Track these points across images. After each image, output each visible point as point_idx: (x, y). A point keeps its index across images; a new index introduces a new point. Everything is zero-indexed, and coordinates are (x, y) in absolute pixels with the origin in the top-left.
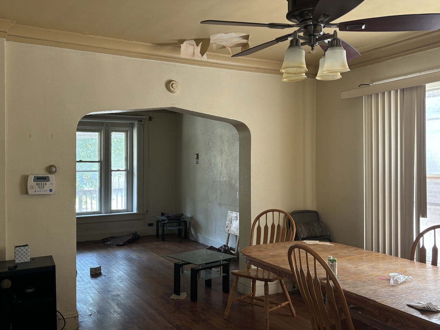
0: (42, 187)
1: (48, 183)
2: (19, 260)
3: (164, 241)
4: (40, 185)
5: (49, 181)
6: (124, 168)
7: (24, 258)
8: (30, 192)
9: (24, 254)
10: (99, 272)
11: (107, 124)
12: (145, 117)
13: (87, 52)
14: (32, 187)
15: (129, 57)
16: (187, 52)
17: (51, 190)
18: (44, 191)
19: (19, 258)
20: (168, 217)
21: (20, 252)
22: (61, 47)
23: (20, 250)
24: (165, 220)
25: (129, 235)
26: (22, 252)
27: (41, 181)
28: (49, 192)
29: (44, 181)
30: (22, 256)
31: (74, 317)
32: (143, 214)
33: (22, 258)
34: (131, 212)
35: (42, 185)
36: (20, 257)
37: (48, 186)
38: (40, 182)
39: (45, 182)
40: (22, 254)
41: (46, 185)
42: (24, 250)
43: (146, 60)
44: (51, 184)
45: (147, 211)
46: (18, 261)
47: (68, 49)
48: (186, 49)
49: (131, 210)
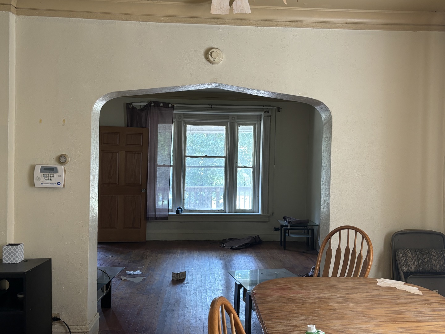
0: (50, 179)
1: (55, 175)
2: (7, 261)
3: (285, 249)
4: (47, 177)
5: (57, 172)
6: (251, 165)
7: (12, 259)
8: (37, 184)
9: (12, 254)
10: (183, 278)
11: (233, 117)
12: (271, 108)
13: (106, 20)
14: (39, 179)
15: (157, 23)
16: (222, 7)
17: (59, 183)
18: (52, 184)
19: (7, 259)
20: (289, 222)
21: (7, 252)
22: (75, 17)
23: (8, 249)
24: (287, 226)
25: (248, 239)
26: (10, 252)
27: (49, 173)
28: (57, 186)
29: (51, 172)
30: (10, 256)
31: (83, 332)
32: (268, 217)
33: (10, 259)
34: (256, 213)
35: (49, 177)
36: (7, 257)
37: (56, 178)
38: (47, 174)
39: (52, 174)
40: (9, 254)
41: (53, 177)
42: (12, 250)
43: (180, 24)
44: (60, 176)
45: (273, 213)
46: (5, 262)
47: (83, 19)
48: (220, 3)
49: (257, 211)
